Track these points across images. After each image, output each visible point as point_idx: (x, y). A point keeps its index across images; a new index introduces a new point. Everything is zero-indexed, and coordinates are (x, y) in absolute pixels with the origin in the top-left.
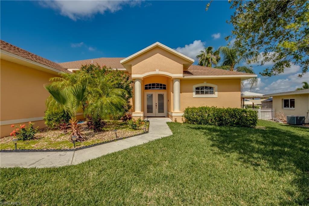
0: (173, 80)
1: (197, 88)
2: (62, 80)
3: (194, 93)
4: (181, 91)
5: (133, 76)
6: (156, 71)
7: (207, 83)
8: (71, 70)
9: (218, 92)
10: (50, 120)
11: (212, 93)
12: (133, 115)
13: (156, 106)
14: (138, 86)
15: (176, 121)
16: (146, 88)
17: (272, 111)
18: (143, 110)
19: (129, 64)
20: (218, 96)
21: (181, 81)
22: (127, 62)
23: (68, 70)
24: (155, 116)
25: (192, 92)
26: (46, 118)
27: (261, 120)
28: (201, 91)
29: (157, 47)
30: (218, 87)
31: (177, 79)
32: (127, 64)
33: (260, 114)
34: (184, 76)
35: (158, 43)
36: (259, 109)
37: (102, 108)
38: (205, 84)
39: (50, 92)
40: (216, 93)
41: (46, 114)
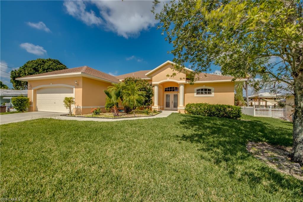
0: (179, 85)
1: (198, 90)
2: (112, 87)
3: (195, 94)
4: (185, 92)
5: (153, 83)
6: (167, 79)
7: (205, 86)
8: (121, 80)
9: (214, 92)
10: (107, 107)
11: (210, 93)
12: (153, 107)
13: (172, 103)
14: (156, 89)
15: (180, 112)
16: (166, 91)
17: (284, 110)
18: (159, 104)
19: (151, 75)
20: (214, 96)
21: (185, 85)
22: (149, 75)
23: (120, 80)
24: (171, 109)
25: (194, 93)
26: (106, 106)
27: (271, 118)
28: (201, 92)
29: (168, 63)
30: (214, 89)
31: (182, 84)
32: (150, 76)
33: (271, 113)
34: (186, 82)
35: (169, 61)
36: (270, 108)
37: (129, 101)
38: (204, 87)
39: (105, 93)
40: (213, 93)
41: (106, 104)
